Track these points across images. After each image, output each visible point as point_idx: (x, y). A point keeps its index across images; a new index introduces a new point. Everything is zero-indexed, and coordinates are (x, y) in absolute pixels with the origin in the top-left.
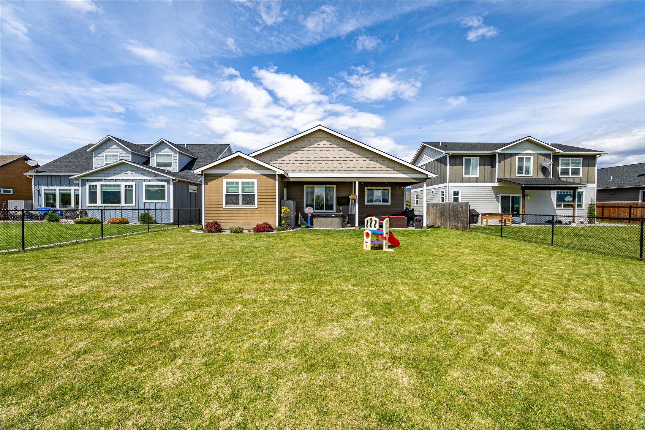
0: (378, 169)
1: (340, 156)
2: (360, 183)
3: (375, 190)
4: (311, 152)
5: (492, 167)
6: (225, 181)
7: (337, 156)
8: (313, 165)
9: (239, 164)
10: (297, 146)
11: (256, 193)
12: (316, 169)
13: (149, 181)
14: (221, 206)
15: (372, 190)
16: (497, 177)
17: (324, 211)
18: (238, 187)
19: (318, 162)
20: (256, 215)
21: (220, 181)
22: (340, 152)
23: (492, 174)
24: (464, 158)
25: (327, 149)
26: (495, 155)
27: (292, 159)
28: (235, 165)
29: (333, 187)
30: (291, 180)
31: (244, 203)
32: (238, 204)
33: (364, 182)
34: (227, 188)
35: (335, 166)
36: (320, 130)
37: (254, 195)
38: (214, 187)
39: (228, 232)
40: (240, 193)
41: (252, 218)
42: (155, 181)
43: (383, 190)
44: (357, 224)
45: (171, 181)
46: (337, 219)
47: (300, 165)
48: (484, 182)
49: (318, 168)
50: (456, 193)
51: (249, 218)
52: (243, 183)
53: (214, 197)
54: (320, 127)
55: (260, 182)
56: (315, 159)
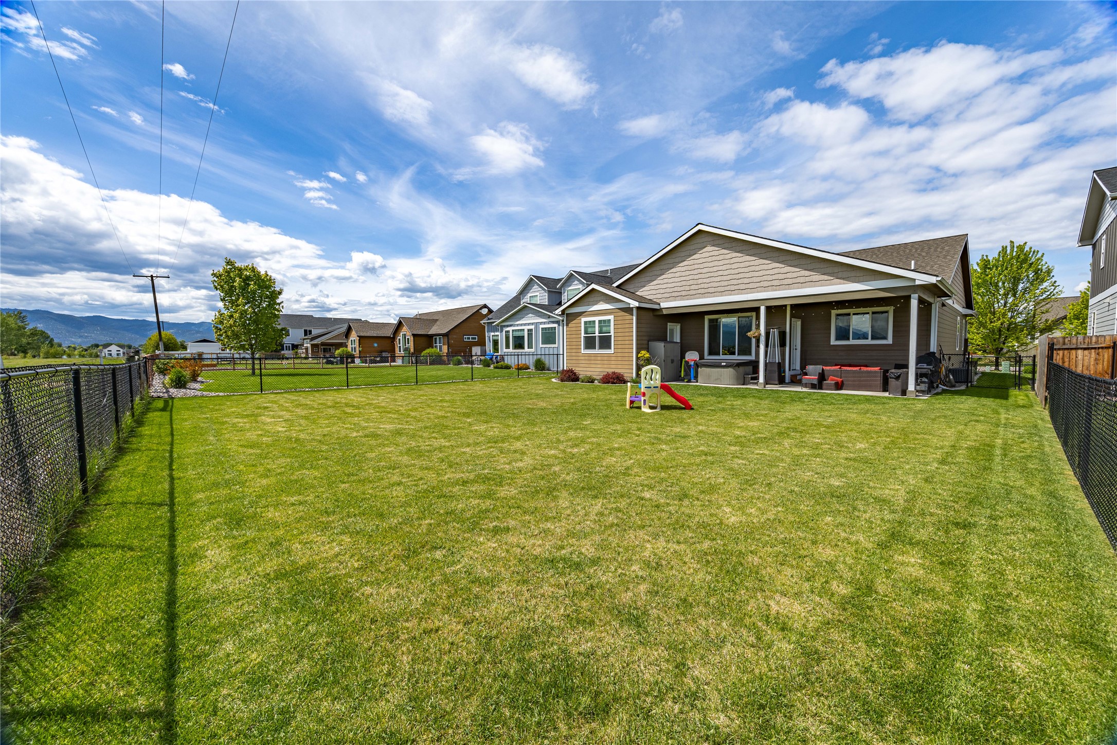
0: (802, 280)
1: (734, 266)
2: (768, 308)
3: (854, 314)
4: (690, 268)
6: (584, 320)
7: (728, 267)
8: (693, 287)
9: (596, 299)
10: (671, 261)
11: (612, 334)
12: (697, 292)
13: (544, 323)
14: (578, 351)
15: (849, 314)
17: (736, 357)
18: (595, 327)
19: (700, 281)
20: (613, 362)
21: (579, 322)
22: (733, 261)
25: (715, 258)
27: (665, 281)
28: (592, 300)
29: (752, 317)
30: (665, 312)
31: (601, 347)
32: (595, 348)
33: (775, 307)
34: (585, 328)
35: (726, 283)
36: (700, 231)
37: (611, 336)
38: (574, 329)
40: (597, 334)
41: (608, 366)
42: (549, 323)
43: (873, 313)
44: (761, 379)
45: (561, 322)
46: (730, 370)
47: (676, 289)
49: (699, 291)
51: (606, 366)
52: (600, 322)
53: (574, 340)
54: (700, 227)
55: (616, 318)
56: (696, 277)
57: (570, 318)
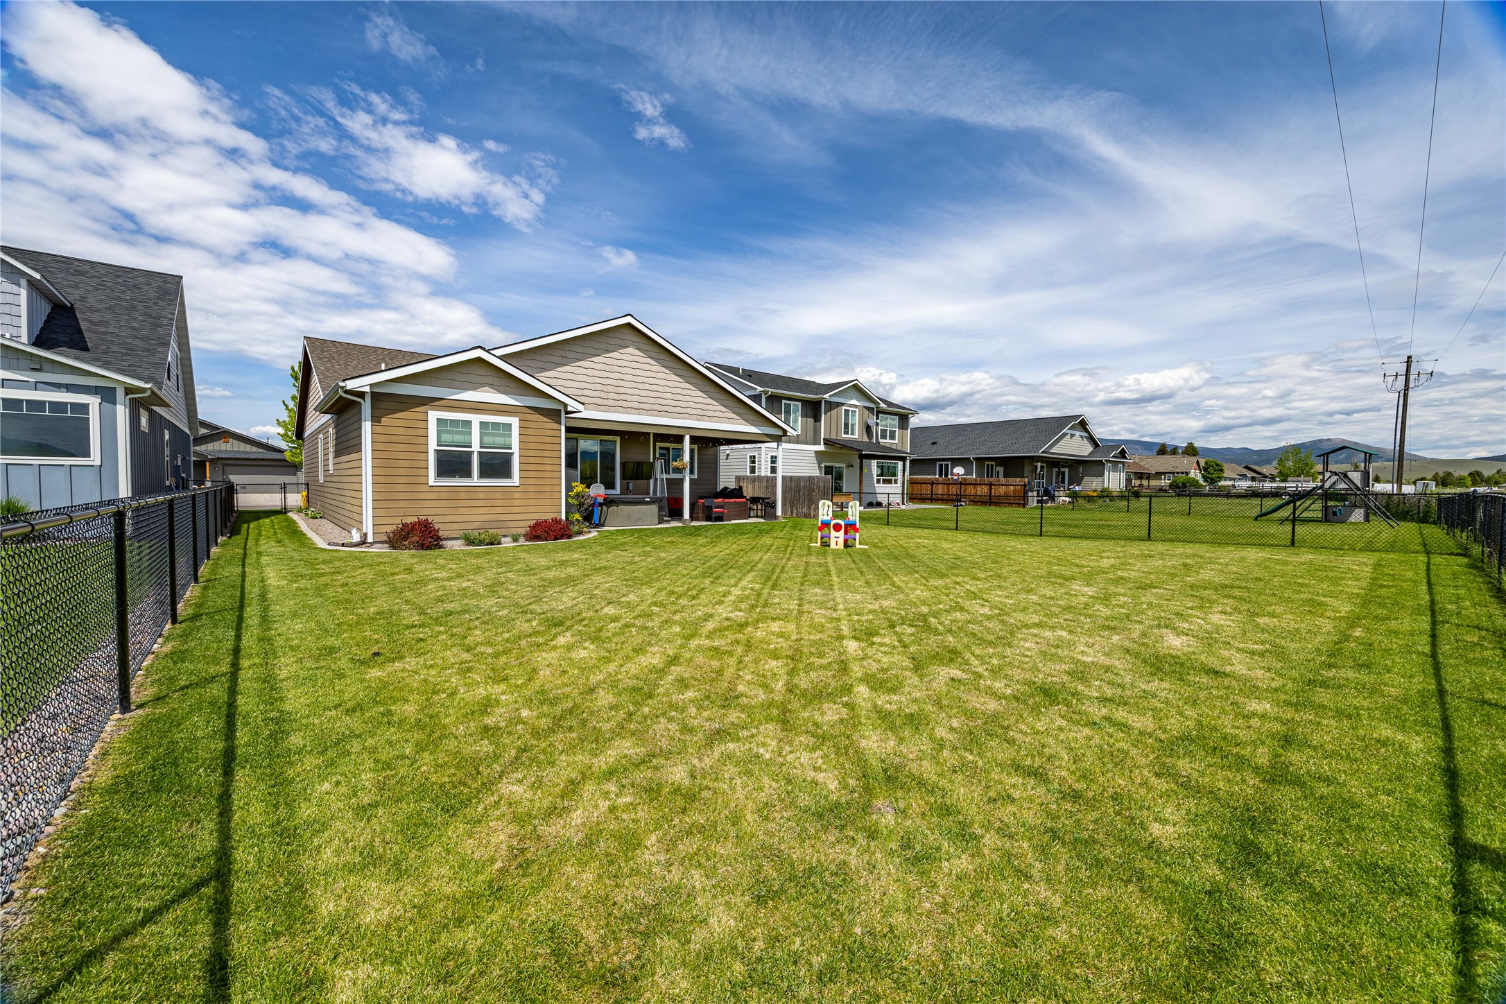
1: (660, 382)
3: (673, 449)
4: (607, 368)
5: (815, 421)
6: (433, 416)
7: (655, 381)
8: (611, 396)
9: (472, 378)
10: (580, 349)
11: (515, 449)
12: (617, 403)
14: (422, 480)
15: (668, 448)
16: (822, 437)
18: (470, 434)
19: (622, 390)
20: (517, 503)
21: (421, 416)
22: (660, 375)
23: (816, 431)
24: (784, 402)
25: (638, 365)
26: (820, 402)
27: (570, 376)
28: (461, 378)
29: (615, 442)
31: (483, 474)
32: (468, 474)
34: (439, 433)
35: (652, 401)
36: (629, 325)
37: (512, 454)
38: (401, 431)
39: (458, 545)
40: (476, 448)
41: (505, 510)
42: (36, 386)
44: (687, 515)
45: (120, 393)
46: (654, 507)
47: (586, 392)
48: (806, 443)
49: (621, 403)
50: (774, 460)
51: (498, 510)
52: (483, 425)
53: (402, 455)
54: (628, 320)
55: (524, 424)
56: (616, 383)
57: (385, 405)
